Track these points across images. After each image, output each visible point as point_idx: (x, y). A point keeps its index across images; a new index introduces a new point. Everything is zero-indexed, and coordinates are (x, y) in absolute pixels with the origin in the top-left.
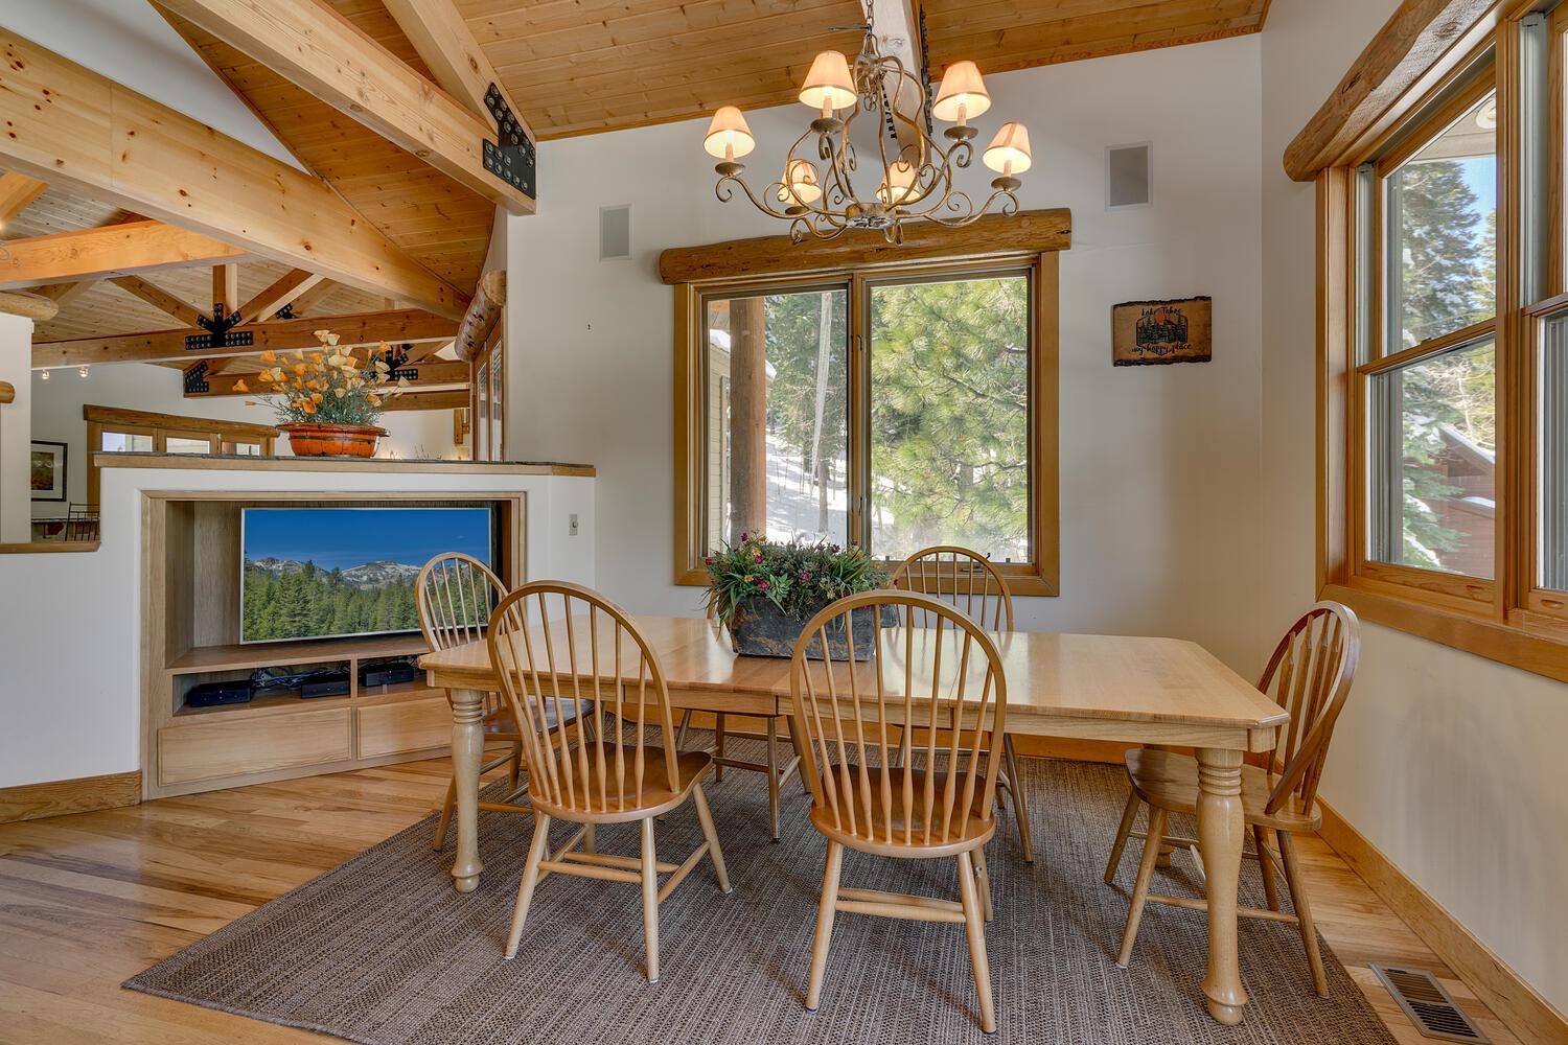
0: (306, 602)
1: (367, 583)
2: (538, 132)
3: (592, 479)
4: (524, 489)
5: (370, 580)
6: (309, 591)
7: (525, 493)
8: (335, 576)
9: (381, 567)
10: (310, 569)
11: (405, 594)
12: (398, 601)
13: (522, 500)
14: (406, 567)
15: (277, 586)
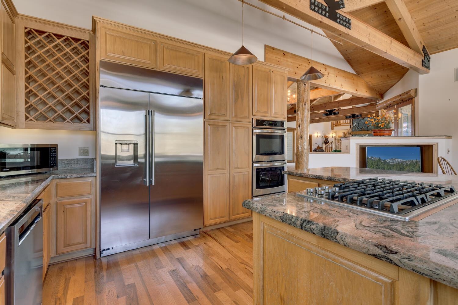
0: (379, 166)
1: (391, 163)
2: (431, 53)
3: (451, 139)
4: (437, 142)
5: (392, 162)
6: (380, 164)
7: (437, 143)
8: (385, 161)
9: (394, 160)
10: (380, 159)
11: (400, 165)
12: (398, 167)
13: (436, 145)
14: (400, 160)
15: (373, 162)
